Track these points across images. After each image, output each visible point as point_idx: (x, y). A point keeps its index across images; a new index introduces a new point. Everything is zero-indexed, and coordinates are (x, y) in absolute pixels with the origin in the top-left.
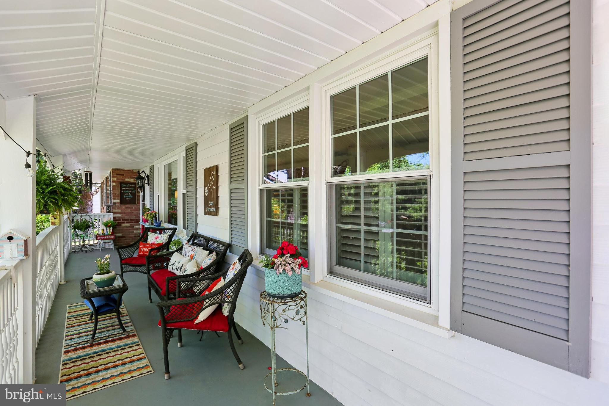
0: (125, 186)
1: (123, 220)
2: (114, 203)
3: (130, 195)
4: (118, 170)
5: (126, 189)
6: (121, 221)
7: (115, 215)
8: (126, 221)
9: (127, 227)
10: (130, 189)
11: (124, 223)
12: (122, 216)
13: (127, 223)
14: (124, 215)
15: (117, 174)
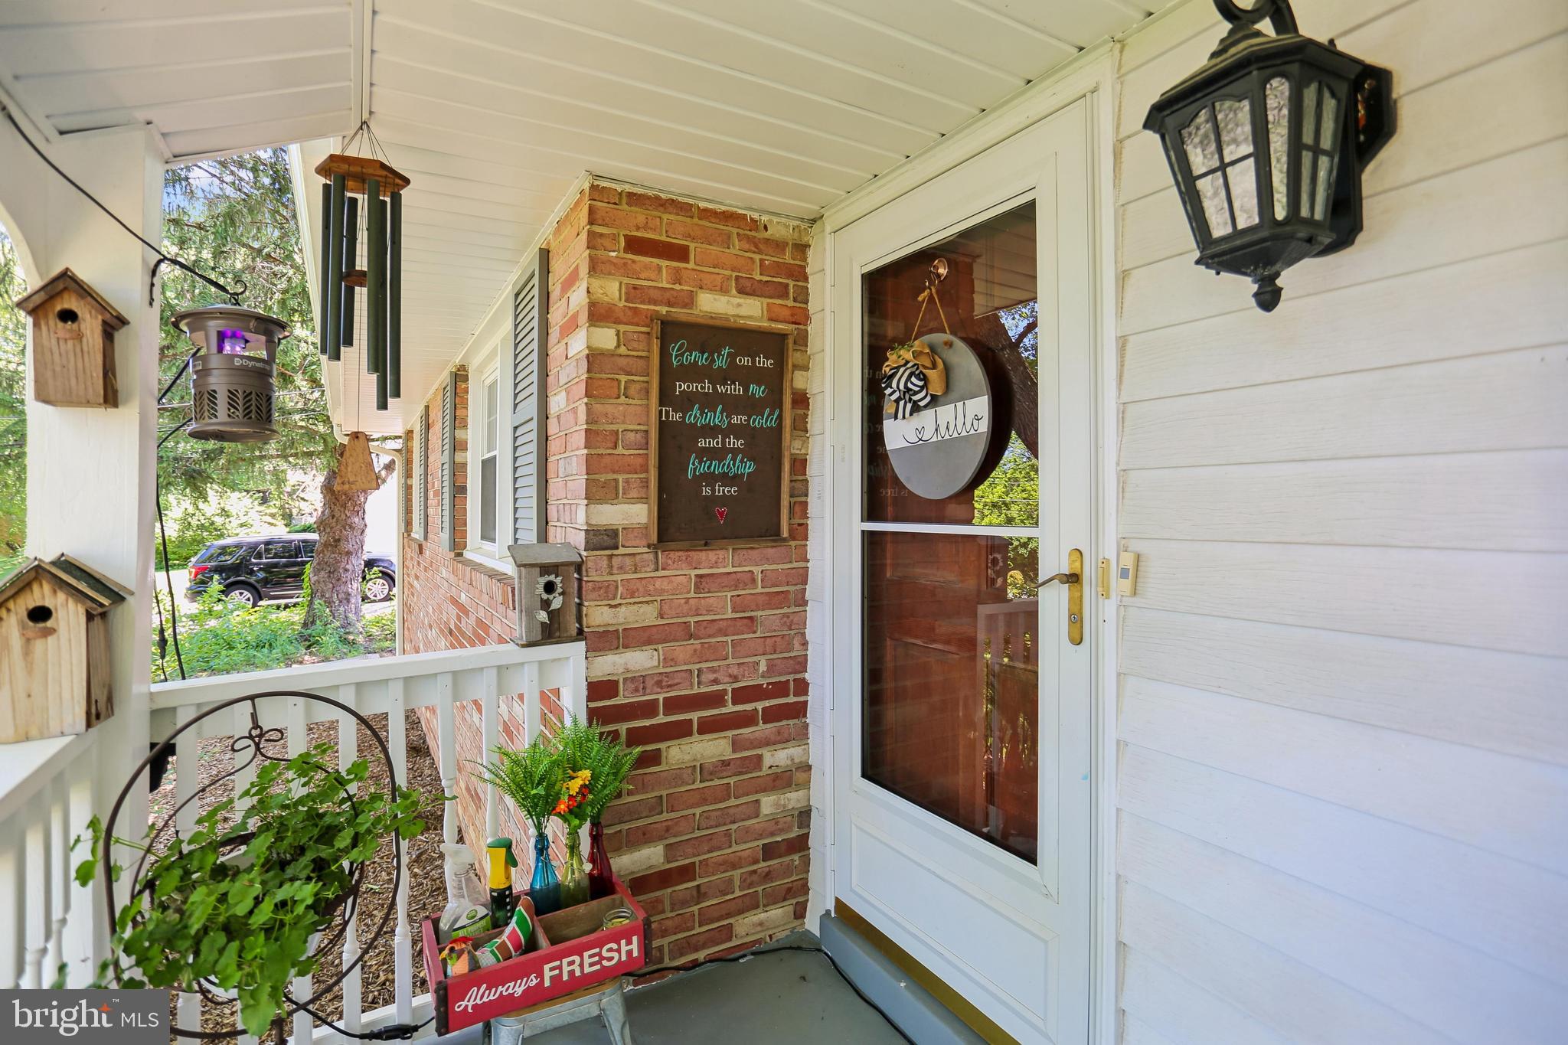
0: (702, 360)
1: (672, 705)
2: (603, 539)
3: (735, 452)
4: (634, 199)
5: (708, 387)
6: (661, 719)
7: (612, 664)
8: (695, 716)
9: (705, 771)
10: (736, 389)
11: (682, 731)
12: (668, 660)
13: (708, 727)
14: (682, 650)
15: (635, 245)
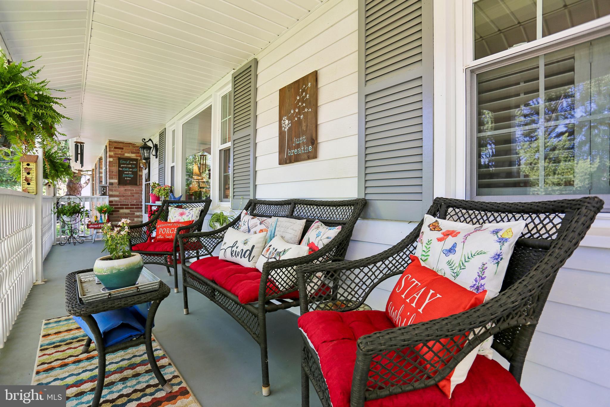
0: (125, 162)
1: (121, 205)
2: (111, 184)
3: (130, 174)
4: (115, 142)
5: (126, 166)
6: (119, 206)
7: (112, 199)
8: (124, 207)
9: (126, 214)
10: (130, 166)
11: (123, 208)
12: (120, 199)
13: (126, 208)
14: (122, 198)
15: (115, 148)
